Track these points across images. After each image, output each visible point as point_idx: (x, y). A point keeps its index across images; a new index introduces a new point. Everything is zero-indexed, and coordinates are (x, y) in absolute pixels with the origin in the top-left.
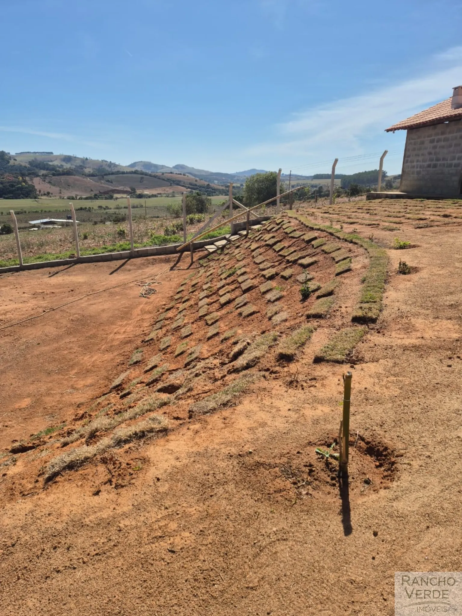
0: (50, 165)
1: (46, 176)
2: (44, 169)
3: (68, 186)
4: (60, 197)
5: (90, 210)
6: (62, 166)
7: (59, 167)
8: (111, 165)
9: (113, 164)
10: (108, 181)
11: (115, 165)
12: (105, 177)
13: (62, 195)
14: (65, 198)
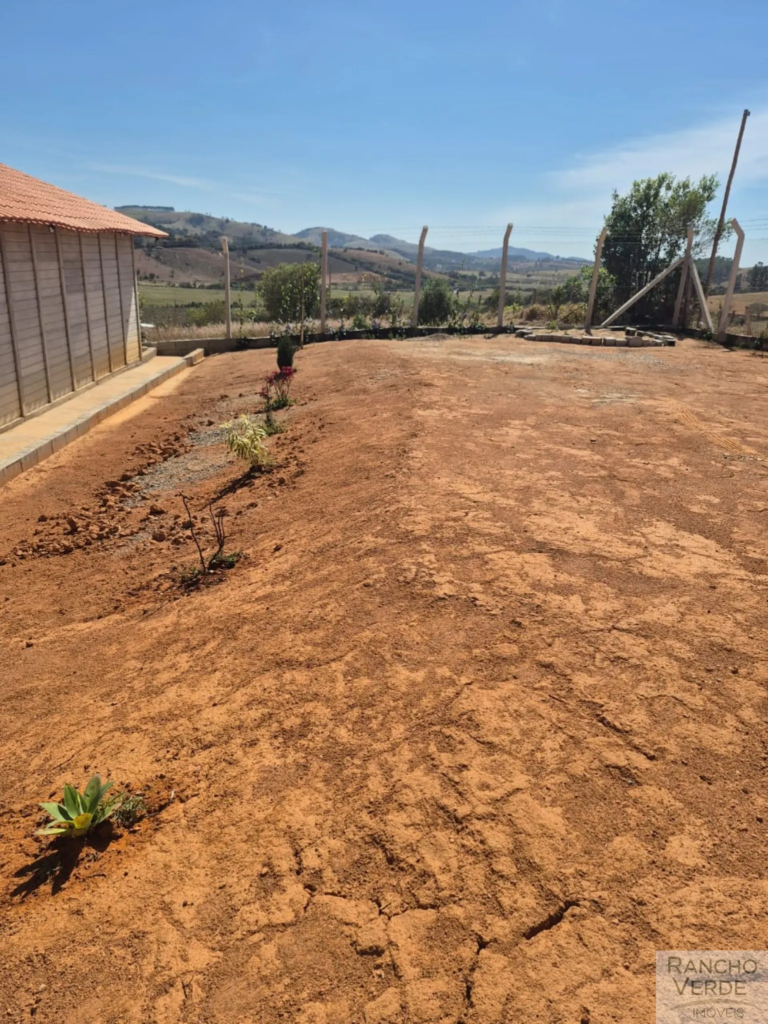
1: (153, 246)
3: (187, 265)
4: (169, 284)
6: (186, 230)
7: (180, 233)
8: (266, 231)
9: (269, 230)
10: (253, 259)
11: (272, 233)
12: (249, 252)
13: (172, 280)
14: (177, 285)
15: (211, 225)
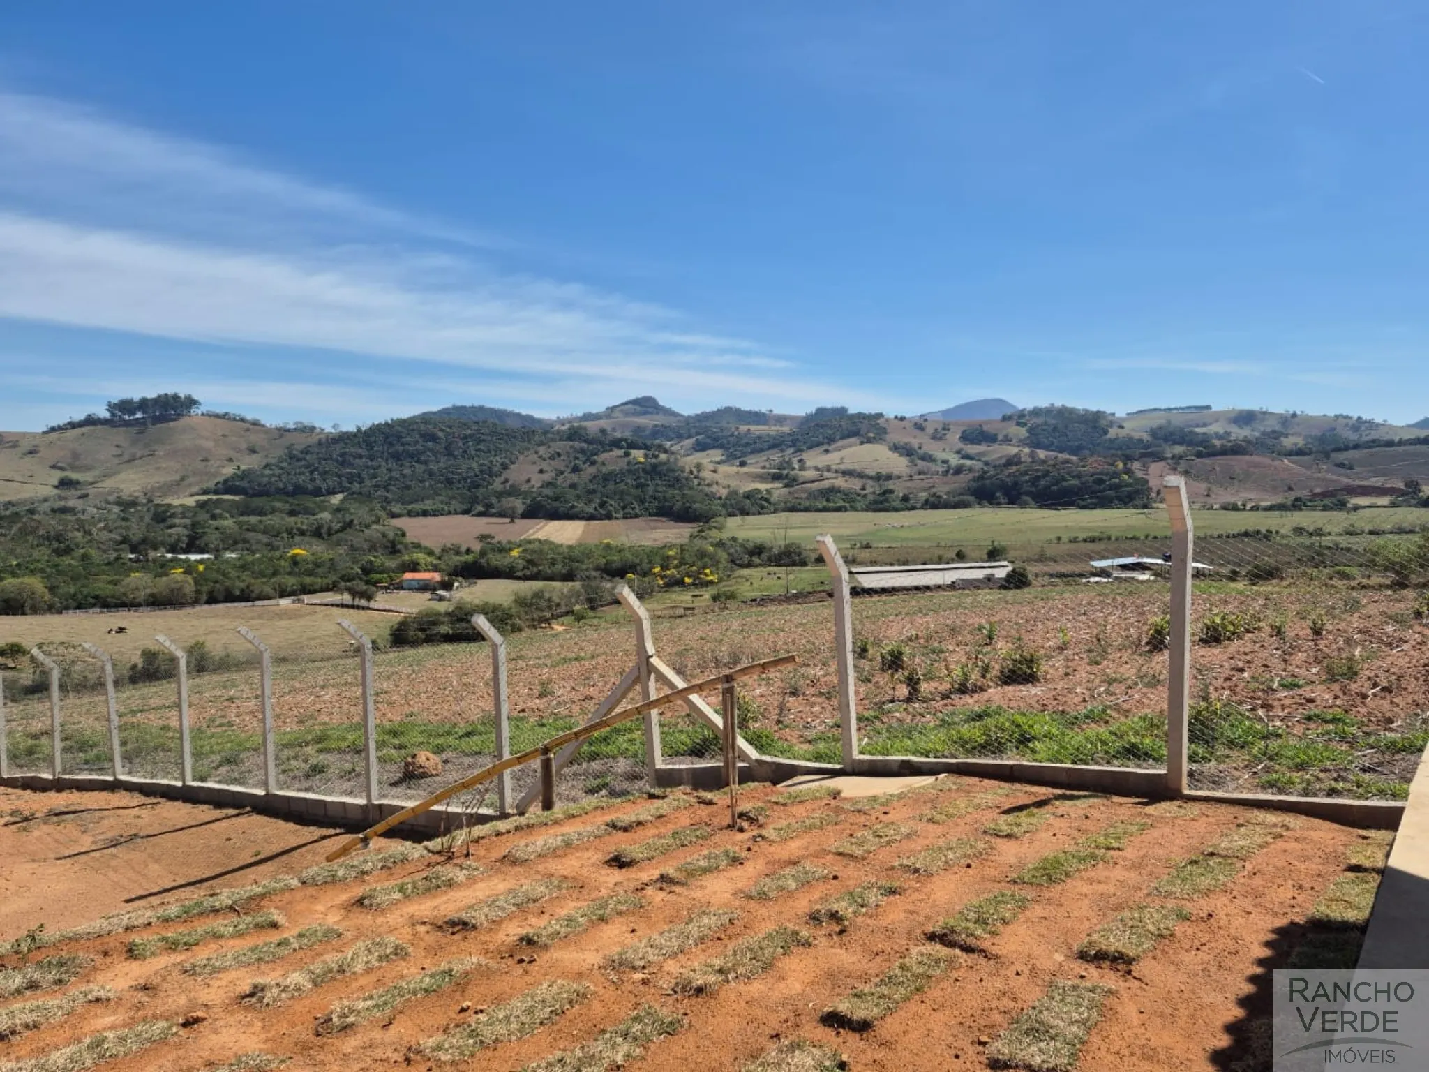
0: (1198, 434)
1: (1181, 457)
2: (1181, 443)
3: (1233, 479)
4: (1205, 506)
5: (1267, 536)
6: (1228, 434)
7: (1220, 437)
8: (1359, 425)
9: (1365, 422)
10: (1341, 465)
11: (1372, 426)
12: (1333, 455)
13: (1210, 501)
14: (1215, 507)
15: (1267, 423)
